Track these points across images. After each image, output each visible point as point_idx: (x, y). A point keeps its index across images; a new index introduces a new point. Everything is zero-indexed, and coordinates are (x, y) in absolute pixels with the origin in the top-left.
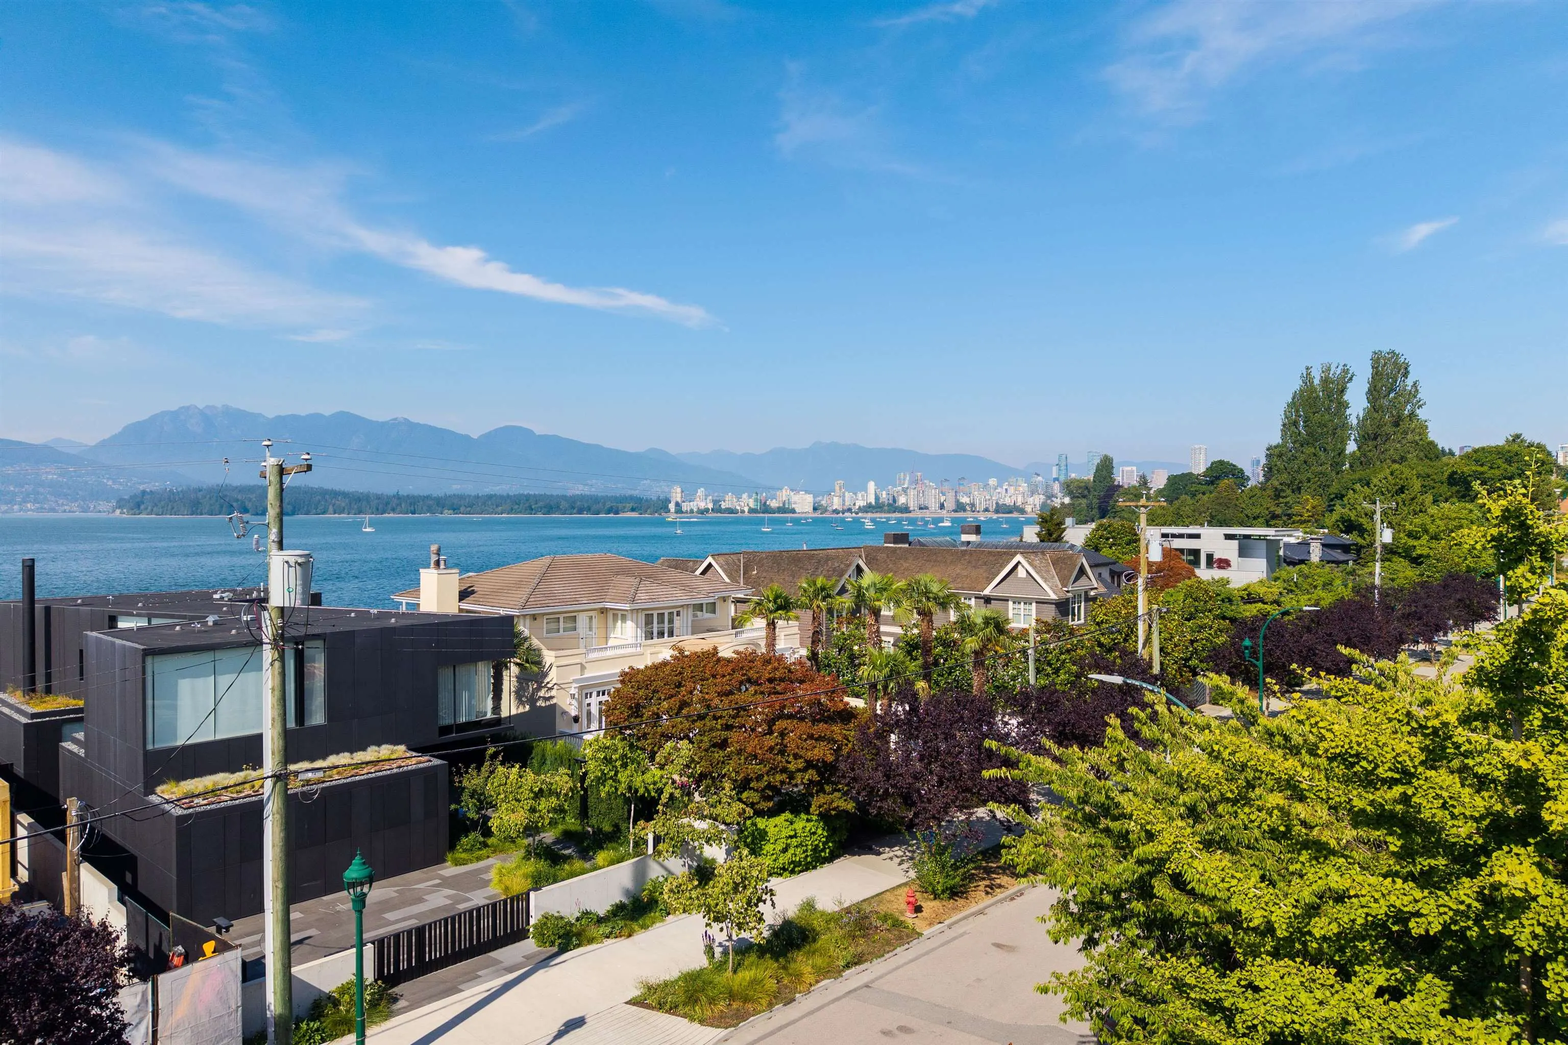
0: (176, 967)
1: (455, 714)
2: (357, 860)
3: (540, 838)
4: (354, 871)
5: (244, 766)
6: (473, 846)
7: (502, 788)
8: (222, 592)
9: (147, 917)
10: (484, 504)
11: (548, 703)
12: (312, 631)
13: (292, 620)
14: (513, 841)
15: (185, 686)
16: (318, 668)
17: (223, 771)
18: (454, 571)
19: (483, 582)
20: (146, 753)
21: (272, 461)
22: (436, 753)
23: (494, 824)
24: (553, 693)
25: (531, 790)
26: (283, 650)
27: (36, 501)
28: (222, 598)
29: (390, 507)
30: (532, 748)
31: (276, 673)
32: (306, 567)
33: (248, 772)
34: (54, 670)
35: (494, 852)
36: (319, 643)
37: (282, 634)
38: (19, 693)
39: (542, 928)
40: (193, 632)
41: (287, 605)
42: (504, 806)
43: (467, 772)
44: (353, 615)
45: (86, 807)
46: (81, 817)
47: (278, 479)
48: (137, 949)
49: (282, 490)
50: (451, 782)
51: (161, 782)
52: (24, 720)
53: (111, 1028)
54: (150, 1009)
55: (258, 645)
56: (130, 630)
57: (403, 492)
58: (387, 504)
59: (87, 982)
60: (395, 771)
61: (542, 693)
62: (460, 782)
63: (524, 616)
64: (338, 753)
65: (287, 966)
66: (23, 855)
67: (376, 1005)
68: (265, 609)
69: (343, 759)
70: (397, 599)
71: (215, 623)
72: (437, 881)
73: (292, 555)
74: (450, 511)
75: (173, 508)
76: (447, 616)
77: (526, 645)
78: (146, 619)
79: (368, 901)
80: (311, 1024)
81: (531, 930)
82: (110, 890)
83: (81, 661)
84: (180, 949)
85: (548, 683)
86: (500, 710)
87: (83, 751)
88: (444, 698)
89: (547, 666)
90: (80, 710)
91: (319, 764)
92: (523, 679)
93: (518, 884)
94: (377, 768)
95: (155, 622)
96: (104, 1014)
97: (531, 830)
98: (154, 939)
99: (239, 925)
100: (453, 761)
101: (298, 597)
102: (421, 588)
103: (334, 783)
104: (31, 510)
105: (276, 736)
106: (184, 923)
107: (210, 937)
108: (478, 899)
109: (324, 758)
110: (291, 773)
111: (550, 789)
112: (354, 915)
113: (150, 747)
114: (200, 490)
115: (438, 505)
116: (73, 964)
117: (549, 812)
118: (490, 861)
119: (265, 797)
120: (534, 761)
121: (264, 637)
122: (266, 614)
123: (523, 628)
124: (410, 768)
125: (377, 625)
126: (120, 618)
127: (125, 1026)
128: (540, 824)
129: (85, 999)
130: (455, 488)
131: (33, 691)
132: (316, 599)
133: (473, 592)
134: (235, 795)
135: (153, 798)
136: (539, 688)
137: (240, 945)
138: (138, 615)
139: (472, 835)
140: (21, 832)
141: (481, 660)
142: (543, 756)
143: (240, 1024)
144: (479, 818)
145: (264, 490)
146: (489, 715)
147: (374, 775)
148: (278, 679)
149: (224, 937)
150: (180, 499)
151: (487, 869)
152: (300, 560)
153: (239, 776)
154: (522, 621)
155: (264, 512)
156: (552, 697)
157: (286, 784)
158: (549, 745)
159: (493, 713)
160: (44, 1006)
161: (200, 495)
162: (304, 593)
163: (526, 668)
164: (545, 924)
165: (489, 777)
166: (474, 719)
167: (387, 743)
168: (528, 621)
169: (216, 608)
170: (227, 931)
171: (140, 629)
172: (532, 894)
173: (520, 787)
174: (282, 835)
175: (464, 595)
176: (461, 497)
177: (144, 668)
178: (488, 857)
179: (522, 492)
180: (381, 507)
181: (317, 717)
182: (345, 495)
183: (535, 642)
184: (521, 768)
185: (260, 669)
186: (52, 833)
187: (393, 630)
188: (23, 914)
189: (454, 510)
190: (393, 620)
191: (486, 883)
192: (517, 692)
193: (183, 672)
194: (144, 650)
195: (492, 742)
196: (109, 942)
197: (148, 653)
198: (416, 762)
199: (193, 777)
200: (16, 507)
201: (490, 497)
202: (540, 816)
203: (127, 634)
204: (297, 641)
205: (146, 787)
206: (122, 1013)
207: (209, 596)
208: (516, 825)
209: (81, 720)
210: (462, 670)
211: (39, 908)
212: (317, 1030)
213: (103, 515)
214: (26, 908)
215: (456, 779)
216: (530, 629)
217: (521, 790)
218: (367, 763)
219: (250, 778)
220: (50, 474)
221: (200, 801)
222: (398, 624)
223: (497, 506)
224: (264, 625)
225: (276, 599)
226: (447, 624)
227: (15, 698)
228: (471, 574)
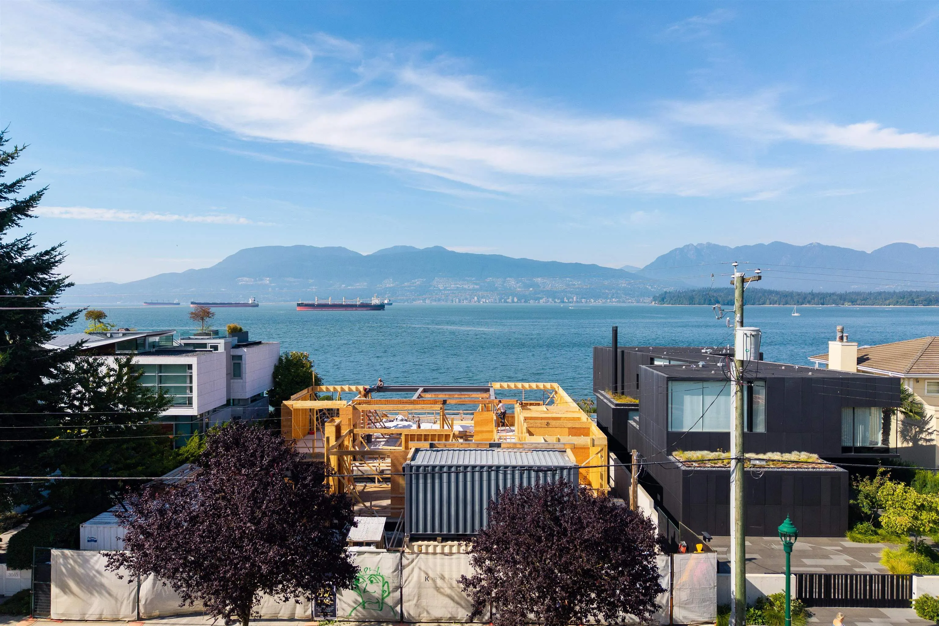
0: (682, 553)
1: (854, 440)
2: (787, 521)
3: (921, 539)
4: (785, 527)
5: (718, 450)
6: (866, 531)
7: (890, 497)
8: (707, 349)
9: (668, 521)
10: (875, 298)
11: (928, 444)
12: (760, 375)
13: (748, 368)
14: (898, 535)
15: (687, 399)
16: (761, 399)
17: (706, 450)
18: (853, 344)
19: (874, 352)
20: (668, 433)
21: (737, 275)
22: (842, 464)
23: (883, 520)
24: (933, 437)
25: (914, 503)
26: (743, 386)
27: (617, 298)
28: (706, 352)
29: (806, 300)
30: (915, 473)
31: (739, 398)
32: (757, 337)
33: (720, 453)
34: (625, 384)
35: (883, 539)
36: (762, 383)
37: (742, 376)
38: (610, 393)
39: (923, 604)
40: (692, 370)
41: (745, 359)
42: (892, 510)
43: (862, 481)
44: (783, 368)
45: (640, 456)
46: (638, 461)
47: (741, 285)
48: (663, 537)
49: (743, 291)
50: (851, 485)
51: (675, 450)
52: (613, 407)
53: (653, 575)
54: (670, 571)
55: (728, 381)
56: (660, 366)
57: (816, 291)
58: (805, 298)
59: (642, 546)
60: (811, 470)
61: (923, 435)
62: (857, 486)
63: (909, 379)
64: (773, 452)
65: (743, 572)
66: (612, 474)
67: (797, 614)
68: (732, 360)
69: (776, 456)
70: (812, 360)
71: (703, 366)
72: (839, 548)
73: (748, 330)
74: (849, 304)
75: (680, 301)
76: (848, 374)
77: (910, 399)
78: (668, 361)
79: (793, 548)
80: (757, 611)
81: (914, 603)
82: (650, 501)
83: (638, 381)
84: (684, 543)
85: (929, 429)
86: (889, 443)
87: (638, 426)
88: (846, 428)
89: (928, 417)
90: (636, 405)
91: (761, 456)
92: (907, 424)
93: (903, 568)
94: (798, 466)
95: (673, 363)
96: (649, 566)
97: (912, 531)
98: (671, 534)
99: (716, 540)
100: (852, 471)
101: (752, 355)
102: (830, 353)
103: (771, 469)
104: (615, 302)
105: (738, 435)
106: (686, 529)
107: (700, 542)
108: (870, 568)
109: (764, 453)
110: (747, 458)
111: (931, 507)
112: (785, 555)
113: (670, 430)
114: (694, 291)
115: (840, 299)
116: (635, 535)
117: (929, 522)
118: (880, 545)
119: (732, 469)
120: (916, 483)
121: (732, 377)
122: (733, 363)
123: (909, 387)
124: (821, 470)
125: (800, 375)
126: (655, 359)
127: (659, 576)
128: (921, 529)
129: (640, 555)
130: (854, 288)
131: (617, 393)
132: (761, 356)
133: (868, 359)
134: (713, 465)
135: (671, 457)
136: (921, 432)
137: (716, 551)
138: (664, 358)
139: (866, 524)
140: (612, 463)
141: (874, 406)
142: (925, 481)
143: (716, 596)
144: (871, 514)
145: (732, 291)
146: (880, 445)
147: (796, 470)
148: (739, 403)
149: (707, 543)
150: (684, 296)
151: (878, 550)
152: (753, 333)
153: (716, 454)
154: (906, 382)
155: (733, 304)
156: (932, 440)
157: (743, 465)
158: (929, 474)
159: (883, 443)
160: (623, 552)
161: (694, 293)
162: (755, 353)
163: (910, 416)
164: (925, 602)
165: (879, 487)
166: (867, 445)
167: (805, 451)
168: (912, 383)
169: (703, 358)
170: (709, 541)
171: (665, 366)
172: (914, 577)
173: (905, 499)
174: (741, 494)
175: (860, 360)
176: (858, 294)
177: (667, 388)
178: (878, 542)
179: (905, 290)
180: (800, 300)
181: (760, 428)
182: (777, 293)
183: (918, 398)
184: (906, 486)
185: (729, 394)
186: (625, 466)
187: (810, 379)
188: (614, 503)
189: (852, 302)
190: (810, 373)
191: (877, 560)
192: (902, 432)
193: (688, 391)
194: (668, 378)
195: (883, 464)
196: (651, 529)
197: (671, 379)
198: (825, 467)
199: (691, 450)
200: (608, 300)
201: (880, 293)
202: (922, 524)
203: (658, 368)
204: (750, 381)
205: (667, 451)
206: (657, 568)
207: (699, 351)
208: (902, 525)
209: (637, 410)
210: (859, 412)
211: (619, 502)
212: (760, 616)
213: (647, 304)
214: (615, 500)
215: (854, 483)
216: (913, 388)
217: (906, 502)
218: (794, 462)
219: (721, 457)
220: (623, 284)
221: (695, 464)
222: (814, 376)
223: (885, 300)
224: (731, 370)
225: (739, 355)
226: (848, 379)
227: (609, 395)
228: (866, 346)
